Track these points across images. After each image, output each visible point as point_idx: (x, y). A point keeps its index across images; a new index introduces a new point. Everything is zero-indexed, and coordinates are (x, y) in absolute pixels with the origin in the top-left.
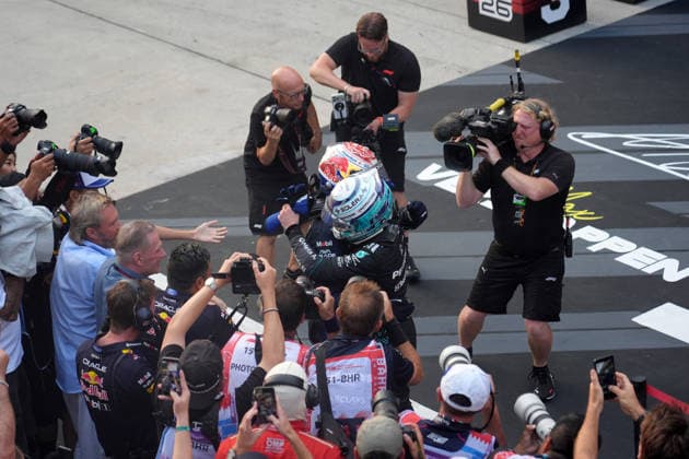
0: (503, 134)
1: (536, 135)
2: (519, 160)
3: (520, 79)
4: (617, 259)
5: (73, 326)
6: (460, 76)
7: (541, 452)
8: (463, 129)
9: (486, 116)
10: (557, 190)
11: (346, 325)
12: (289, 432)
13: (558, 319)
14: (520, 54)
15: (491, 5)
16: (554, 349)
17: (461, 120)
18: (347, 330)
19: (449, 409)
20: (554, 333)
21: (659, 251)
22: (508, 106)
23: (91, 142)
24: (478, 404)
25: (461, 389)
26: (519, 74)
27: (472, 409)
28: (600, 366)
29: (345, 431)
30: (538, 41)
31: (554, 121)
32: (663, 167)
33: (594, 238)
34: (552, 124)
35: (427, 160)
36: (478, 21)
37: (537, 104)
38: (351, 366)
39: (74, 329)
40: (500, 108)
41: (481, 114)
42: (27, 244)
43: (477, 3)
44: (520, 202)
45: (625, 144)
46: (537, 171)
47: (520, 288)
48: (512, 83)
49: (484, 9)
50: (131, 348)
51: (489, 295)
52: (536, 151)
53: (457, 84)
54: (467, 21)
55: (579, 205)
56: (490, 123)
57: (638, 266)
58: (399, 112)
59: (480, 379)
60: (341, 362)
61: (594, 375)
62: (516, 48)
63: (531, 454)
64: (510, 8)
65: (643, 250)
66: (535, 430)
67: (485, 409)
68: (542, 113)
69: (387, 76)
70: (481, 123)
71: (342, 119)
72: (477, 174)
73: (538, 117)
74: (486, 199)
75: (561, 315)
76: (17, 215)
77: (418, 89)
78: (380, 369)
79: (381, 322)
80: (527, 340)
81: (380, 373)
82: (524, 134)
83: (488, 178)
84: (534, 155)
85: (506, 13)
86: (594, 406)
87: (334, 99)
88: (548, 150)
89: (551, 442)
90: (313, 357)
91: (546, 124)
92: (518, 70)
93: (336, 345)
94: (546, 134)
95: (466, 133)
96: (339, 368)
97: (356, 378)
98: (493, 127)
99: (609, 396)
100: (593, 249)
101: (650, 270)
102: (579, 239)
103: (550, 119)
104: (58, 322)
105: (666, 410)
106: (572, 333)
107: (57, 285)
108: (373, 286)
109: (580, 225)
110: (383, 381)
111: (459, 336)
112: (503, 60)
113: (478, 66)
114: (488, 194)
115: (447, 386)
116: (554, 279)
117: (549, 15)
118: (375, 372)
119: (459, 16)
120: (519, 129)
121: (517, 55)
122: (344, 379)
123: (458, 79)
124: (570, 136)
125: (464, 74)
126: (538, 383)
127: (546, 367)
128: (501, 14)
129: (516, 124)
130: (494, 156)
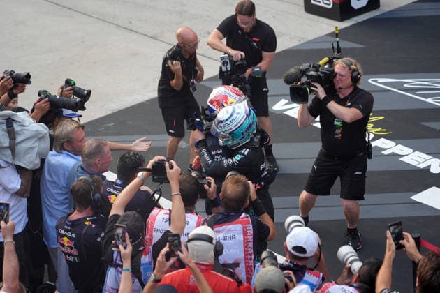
0: (328, 79)
1: (349, 81)
2: (338, 97)
3: (338, 45)
4: (400, 159)
5: (55, 204)
6: (300, 43)
7: (353, 282)
8: (302, 77)
9: (317, 68)
10: (362, 116)
11: (226, 204)
13: (363, 199)
14: (339, 29)
16: (360, 217)
17: (301, 71)
18: (227, 207)
19: (292, 256)
20: (361, 207)
21: (427, 154)
22: (331, 62)
23: (71, 90)
24: (311, 253)
25: (299, 243)
26: (338, 42)
27: (307, 255)
28: (393, 228)
30: (348, 20)
31: (360, 72)
32: (430, 100)
33: (385, 145)
34: (359, 74)
35: (279, 97)
36: (311, 9)
37: (349, 61)
38: (229, 230)
39: (56, 207)
40: (325, 64)
41: (314, 67)
42: (32, 148)
44: (339, 124)
45: (406, 85)
46: (349, 104)
47: (338, 179)
48: (333, 48)
50: (90, 220)
51: (319, 184)
52: (348, 91)
53: (298, 48)
54: (303, 8)
55: (376, 125)
56: (319, 73)
57: (414, 163)
58: (262, 65)
59: (312, 237)
60: (224, 227)
61: (389, 234)
62: (337, 25)
65: (417, 153)
67: (315, 256)
68: (353, 67)
69: (255, 41)
70: (313, 73)
71: (227, 71)
72: (311, 106)
73: (350, 69)
74: (317, 122)
75: (365, 196)
76: (25, 130)
77: (275, 50)
78: (248, 231)
79: (248, 201)
81: (249, 234)
82: (340, 80)
83: (318, 108)
84: (348, 93)
85: (328, 2)
86: (389, 254)
87: (222, 58)
88: (356, 91)
89: (359, 277)
91: (355, 74)
92: (338, 39)
93: (220, 217)
94: (355, 80)
95: (304, 79)
96: (222, 231)
97: (233, 238)
98: (322, 75)
99: (400, 247)
100: (385, 153)
101: (422, 166)
102: (376, 147)
103: (357, 70)
104: (45, 202)
105: (433, 255)
106: (373, 207)
108: (243, 178)
109: (377, 137)
110: (251, 238)
111: (300, 209)
112: (327, 33)
113: (311, 37)
114: (318, 119)
115: (291, 241)
116: (360, 173)
118: (245, 233)
119: (298, 5)
120: (338, 76)
121: (336, 30)
122: (225, 238)
123: (298, 45)
124: (370, 81)
125: (302, 42)
126: (350, 239)
127: (356, 229)
128: (325, 4)
129: (336, 74)
130: (322, 94)
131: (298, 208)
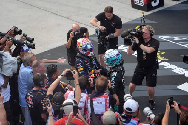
0: (140, 35)
1: (149, 35)
2: (144, 42)
4: (172, 71)
5: (23, 89)
6: (129, 21)
7: (152, 123)
9: (135, 30)
11: (98, 89)
12: (82, 118)
13: (156, 86)
15: (138, 1)
17: (128, 32)
19: (126, 112)
21: (184, 68)
22: (141, 27)
23: (25, 38)
26: (144, 19)
27: (132, 112)
28: (169, 99)
29: (98, 118)
30: (151, 11)
31: (153, 31)
32: (185, 46)
33: (167, 65)
34: (153, 32)
36: (134, 6)
37: (149, 27)
38: (99, 100)
39: (24, 90)
40: (138, 28)
42: (10, 67)
43: (134, 1)
44: (145, 54)
45: (174, 39)
46: (149, 45)
49: (136, 3)
52: (149, 40)
54: (131, 6)
55: (162, 56)
56: (136, 33)
57: (178, 72)
60: (97, 99)
61: (167, 102)
63: (149, 124)
64: (143, 2)
65: (179, 68)
66: (149, 118)
67: (136, 112)
68: (150, 29)
69: (113, 24)
70: (134, 33)
71: (98, 35)
72: (133, 46)
73: (149, 30)
78: (107, 101)
79: (107, 88)
80: (148, 92)
81: (108, 102)
82: (145, 35)
83: (136, 47)
85: (142, 4)
86: (167, 110)
88: (152, 39)
90: (89, 98)
91: (151, 32)
93: (95, 94)
94: (151, 35)
95: (130, 35)
96: (96, 100)
97: (101, 103)
99: (172, 108)
100: (166, 68)
101: (181, 74)
102: (162, 65)
104: (20, 88)
105: (187, 111)
106: (160, 91)
107: (19, 78)
109: (162, 61)
110: (108, 104)
111: (129, 91)
113: (134, 18)
115: (126, 105)
116: (154, 75)
117: (154, 4)
118: (106, 101)
119: (129, 4)
120: (144, 34)
121: (143, 14)
122: (97, 103)
123: (129, 22)
124: (159, 37)
125: (130, 20)
126: (150, 105)
127: (153, 100)
128: (140, 4)
129: (143, 32)
130: (137, 41)
131: (128, 91)
